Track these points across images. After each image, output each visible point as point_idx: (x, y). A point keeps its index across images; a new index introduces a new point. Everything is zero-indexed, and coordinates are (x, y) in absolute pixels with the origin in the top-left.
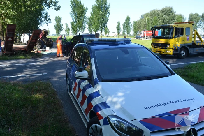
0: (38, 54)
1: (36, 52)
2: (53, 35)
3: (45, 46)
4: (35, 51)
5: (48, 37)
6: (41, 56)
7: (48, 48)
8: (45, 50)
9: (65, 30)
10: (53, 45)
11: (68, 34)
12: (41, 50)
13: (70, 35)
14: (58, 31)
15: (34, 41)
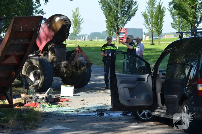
0: (25, 115)
1: (20, 104)
2: (93, 36)
3: (56, 80)
4: (15, 101)
5: (69, 43)
6: (35, 120)
7: (67, 91)
8: (54, 96)
9: (145, 16)
10: (88, 79)
11: (155, 33)
12: (41, 96)
13: (166, 37)
14: (116, 19)
15: (12, 60)
